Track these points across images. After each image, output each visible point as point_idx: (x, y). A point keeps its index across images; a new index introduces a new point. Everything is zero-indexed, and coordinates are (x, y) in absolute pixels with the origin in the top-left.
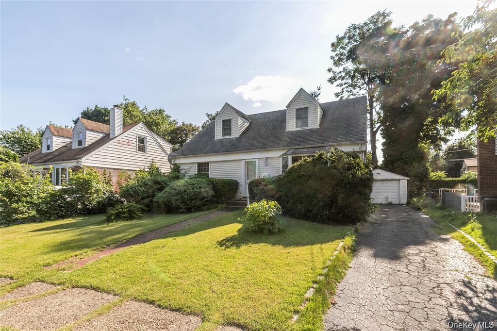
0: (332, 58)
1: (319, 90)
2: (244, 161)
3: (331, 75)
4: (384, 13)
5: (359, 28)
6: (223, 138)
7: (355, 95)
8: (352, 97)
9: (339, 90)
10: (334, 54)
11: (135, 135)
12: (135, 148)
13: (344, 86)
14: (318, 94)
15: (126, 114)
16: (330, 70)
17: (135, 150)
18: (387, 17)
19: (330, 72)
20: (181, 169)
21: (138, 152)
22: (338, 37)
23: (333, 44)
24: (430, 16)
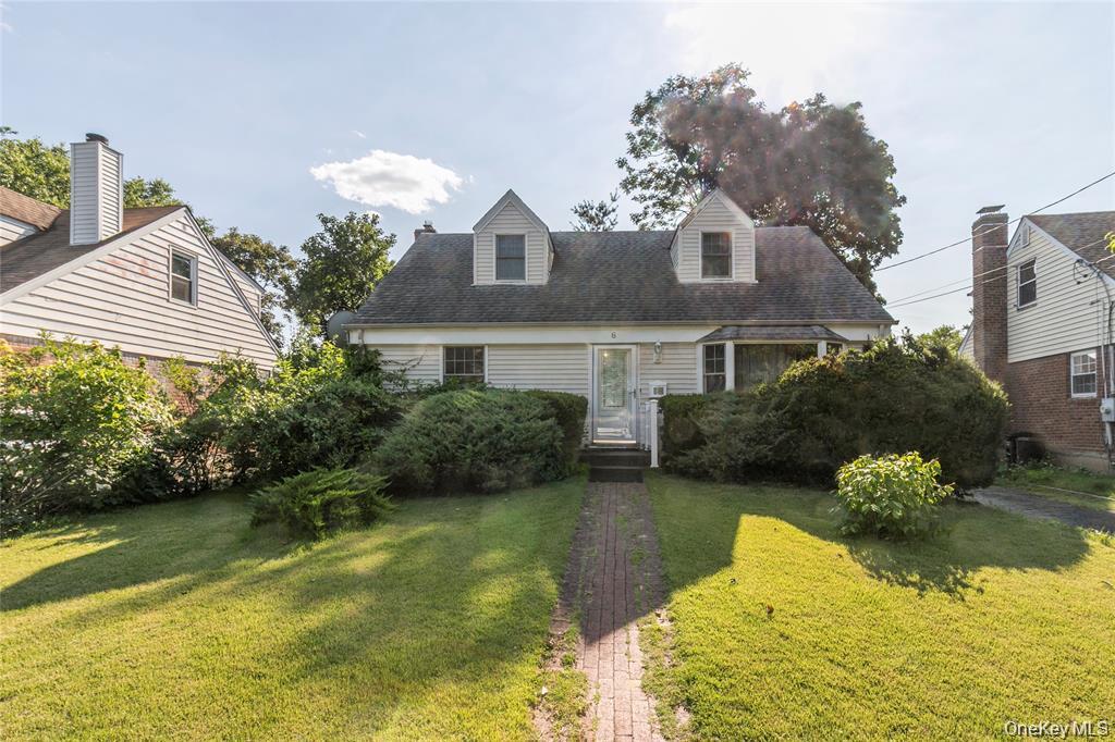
0: (630, 137)
1: (614, 200)
2: (596, 347)
3: (624, 174)
4: (738, 69)
5: (690, 87)
6: (499, 282)
7: (665, 224)
8: (659, 228)
9: (639, 208)
10: (634, 130)
11: (165, 245)
12: (164, 286)
13: (650, 203)
14: (610, 209)
15: (41, 177)
16: (622, 163)
17: (165, 295)
18: (741, 80)
19: (621, 167)
20: (385, 362)
21: (171, 300)
22: (649, 94)
23: (638, 107)
24: (820, 98)
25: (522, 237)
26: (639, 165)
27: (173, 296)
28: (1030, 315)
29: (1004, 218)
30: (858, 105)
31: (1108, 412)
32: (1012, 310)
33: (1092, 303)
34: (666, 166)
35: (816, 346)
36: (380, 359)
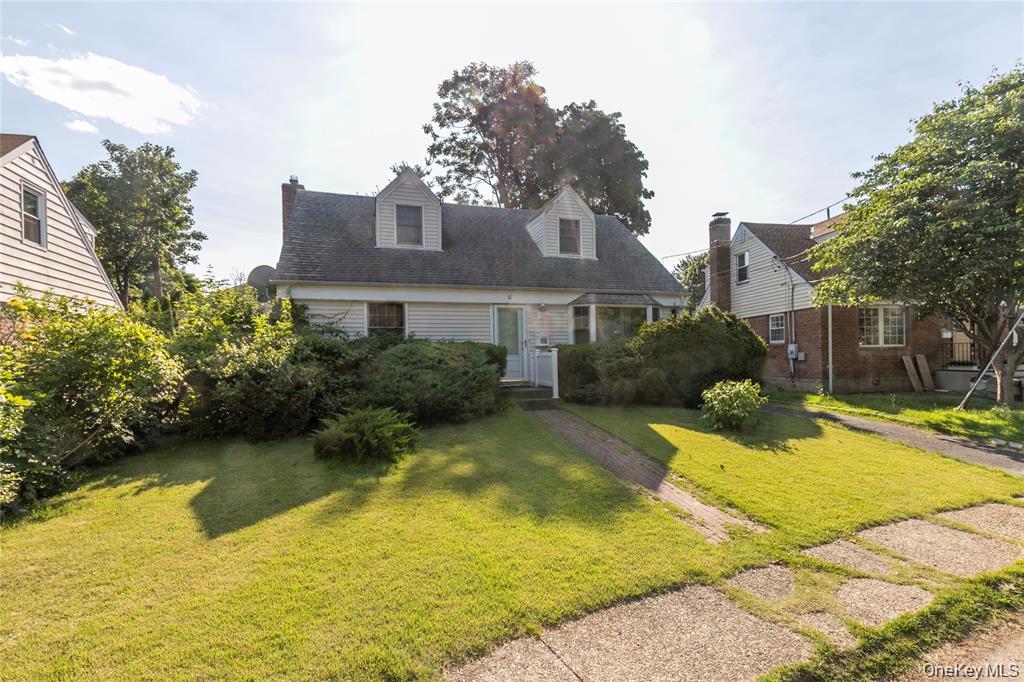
0: (437, 107)
2: (496, 307)
3: (429, 141)
6: (400, 247)
10: (441, 101)
11: (17, 180)
12: (17, 225)
13: (452, 168)
16: (427, 129)
17: (18, 235)
19: (427, 132)
20: (313, 316)
21: (25, 241)
22: (456, 73)
23: (446, 83)
24: (593, 104)
25: (419, 209)
26: (444, 133)
27: (26, 238)
28: (744, 288)
29: (729, 221)
30: (619, 115)
31: (792, 353)
32: (733, 284)
33: (782, 285)
34: (466, 136)
35: (646, 309)
36: (308, 312)
